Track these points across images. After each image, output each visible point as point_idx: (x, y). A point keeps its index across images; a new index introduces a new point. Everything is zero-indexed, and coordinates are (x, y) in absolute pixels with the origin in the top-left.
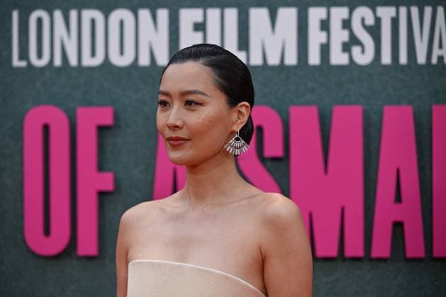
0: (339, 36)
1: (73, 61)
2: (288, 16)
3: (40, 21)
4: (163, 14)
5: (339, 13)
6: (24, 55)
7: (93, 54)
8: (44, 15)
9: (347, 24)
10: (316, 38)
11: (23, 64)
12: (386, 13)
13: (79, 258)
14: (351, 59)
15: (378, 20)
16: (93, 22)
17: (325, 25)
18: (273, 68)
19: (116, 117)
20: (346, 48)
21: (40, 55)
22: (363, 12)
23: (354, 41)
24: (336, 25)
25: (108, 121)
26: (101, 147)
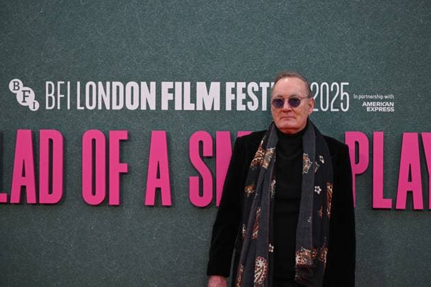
0: (241, 96)
1: (108, 108)
2: (216, 86)
3: (91, 87)
4: (153, 84)
5: (241, 85)
6: (83, 104)
7: (118, 104)
8: (93, 84)
9: (245, 91)
10: (229, 97)
11: (83, 108)
12: (265, 85)
13: (110, 206)
14: (247, 107)
15: (260, 89)
16: (118, 87)
17: (234, 91)
18: (208, 111)
19: (129, 135)
20: (244, 102)
21: (91, 104)
22: (253, 85)
23: (248, 99)
24: (239, 90)
25: (126, 138)
26: (121, 150)
